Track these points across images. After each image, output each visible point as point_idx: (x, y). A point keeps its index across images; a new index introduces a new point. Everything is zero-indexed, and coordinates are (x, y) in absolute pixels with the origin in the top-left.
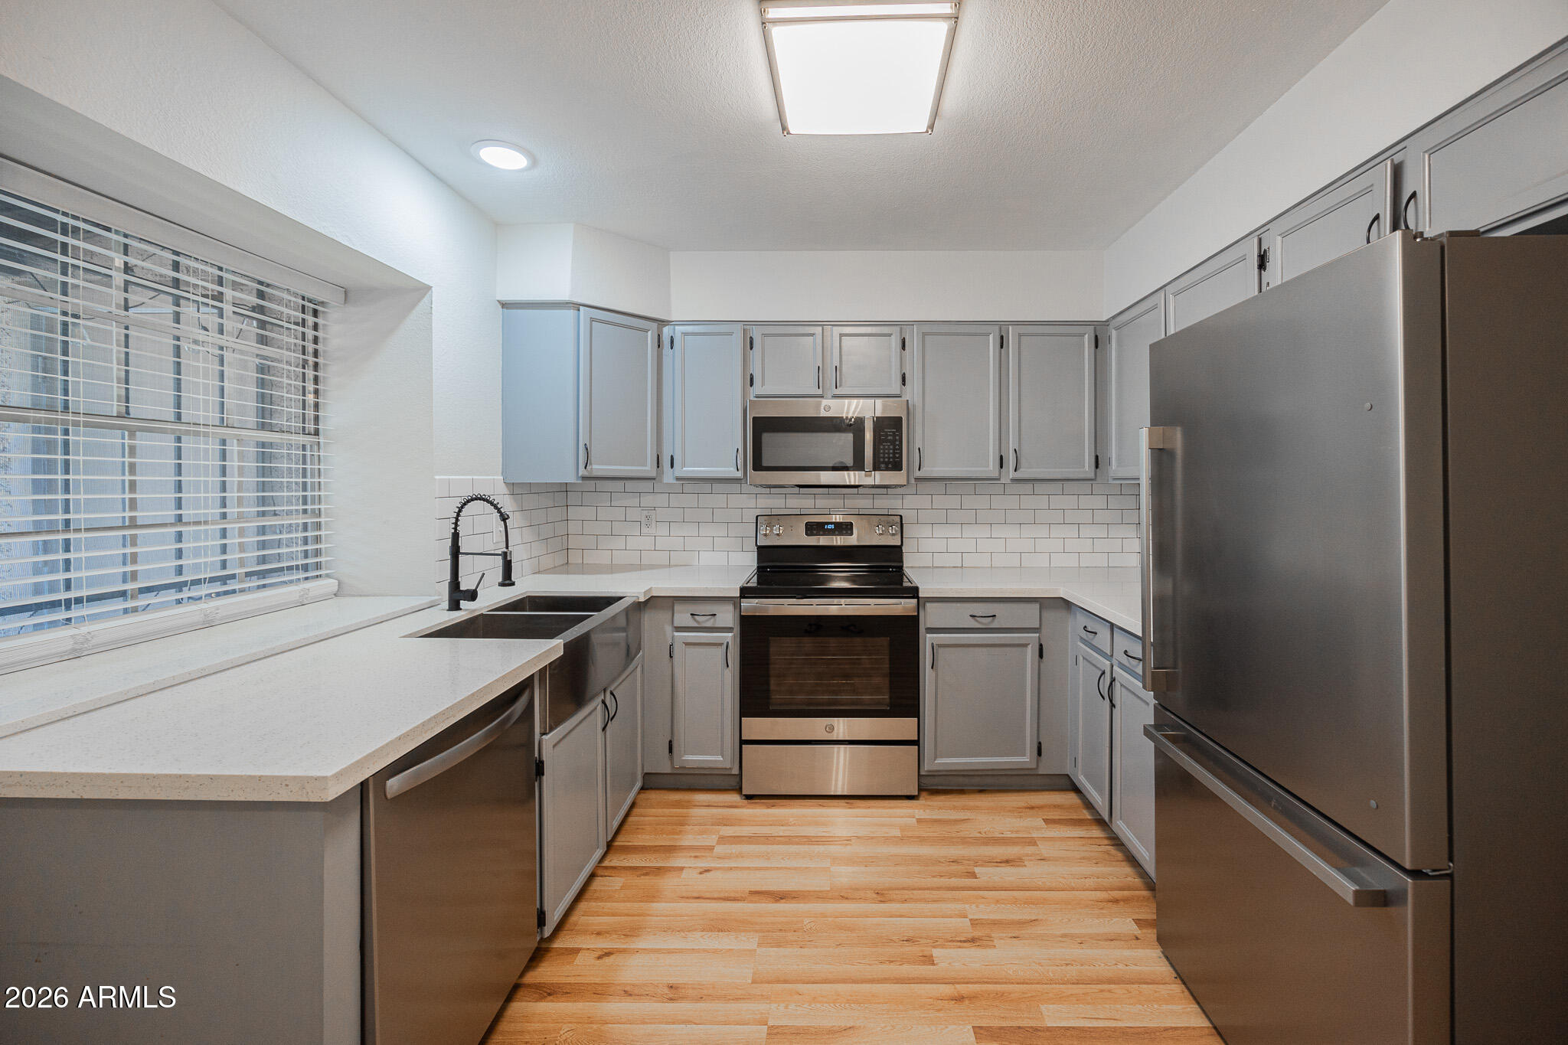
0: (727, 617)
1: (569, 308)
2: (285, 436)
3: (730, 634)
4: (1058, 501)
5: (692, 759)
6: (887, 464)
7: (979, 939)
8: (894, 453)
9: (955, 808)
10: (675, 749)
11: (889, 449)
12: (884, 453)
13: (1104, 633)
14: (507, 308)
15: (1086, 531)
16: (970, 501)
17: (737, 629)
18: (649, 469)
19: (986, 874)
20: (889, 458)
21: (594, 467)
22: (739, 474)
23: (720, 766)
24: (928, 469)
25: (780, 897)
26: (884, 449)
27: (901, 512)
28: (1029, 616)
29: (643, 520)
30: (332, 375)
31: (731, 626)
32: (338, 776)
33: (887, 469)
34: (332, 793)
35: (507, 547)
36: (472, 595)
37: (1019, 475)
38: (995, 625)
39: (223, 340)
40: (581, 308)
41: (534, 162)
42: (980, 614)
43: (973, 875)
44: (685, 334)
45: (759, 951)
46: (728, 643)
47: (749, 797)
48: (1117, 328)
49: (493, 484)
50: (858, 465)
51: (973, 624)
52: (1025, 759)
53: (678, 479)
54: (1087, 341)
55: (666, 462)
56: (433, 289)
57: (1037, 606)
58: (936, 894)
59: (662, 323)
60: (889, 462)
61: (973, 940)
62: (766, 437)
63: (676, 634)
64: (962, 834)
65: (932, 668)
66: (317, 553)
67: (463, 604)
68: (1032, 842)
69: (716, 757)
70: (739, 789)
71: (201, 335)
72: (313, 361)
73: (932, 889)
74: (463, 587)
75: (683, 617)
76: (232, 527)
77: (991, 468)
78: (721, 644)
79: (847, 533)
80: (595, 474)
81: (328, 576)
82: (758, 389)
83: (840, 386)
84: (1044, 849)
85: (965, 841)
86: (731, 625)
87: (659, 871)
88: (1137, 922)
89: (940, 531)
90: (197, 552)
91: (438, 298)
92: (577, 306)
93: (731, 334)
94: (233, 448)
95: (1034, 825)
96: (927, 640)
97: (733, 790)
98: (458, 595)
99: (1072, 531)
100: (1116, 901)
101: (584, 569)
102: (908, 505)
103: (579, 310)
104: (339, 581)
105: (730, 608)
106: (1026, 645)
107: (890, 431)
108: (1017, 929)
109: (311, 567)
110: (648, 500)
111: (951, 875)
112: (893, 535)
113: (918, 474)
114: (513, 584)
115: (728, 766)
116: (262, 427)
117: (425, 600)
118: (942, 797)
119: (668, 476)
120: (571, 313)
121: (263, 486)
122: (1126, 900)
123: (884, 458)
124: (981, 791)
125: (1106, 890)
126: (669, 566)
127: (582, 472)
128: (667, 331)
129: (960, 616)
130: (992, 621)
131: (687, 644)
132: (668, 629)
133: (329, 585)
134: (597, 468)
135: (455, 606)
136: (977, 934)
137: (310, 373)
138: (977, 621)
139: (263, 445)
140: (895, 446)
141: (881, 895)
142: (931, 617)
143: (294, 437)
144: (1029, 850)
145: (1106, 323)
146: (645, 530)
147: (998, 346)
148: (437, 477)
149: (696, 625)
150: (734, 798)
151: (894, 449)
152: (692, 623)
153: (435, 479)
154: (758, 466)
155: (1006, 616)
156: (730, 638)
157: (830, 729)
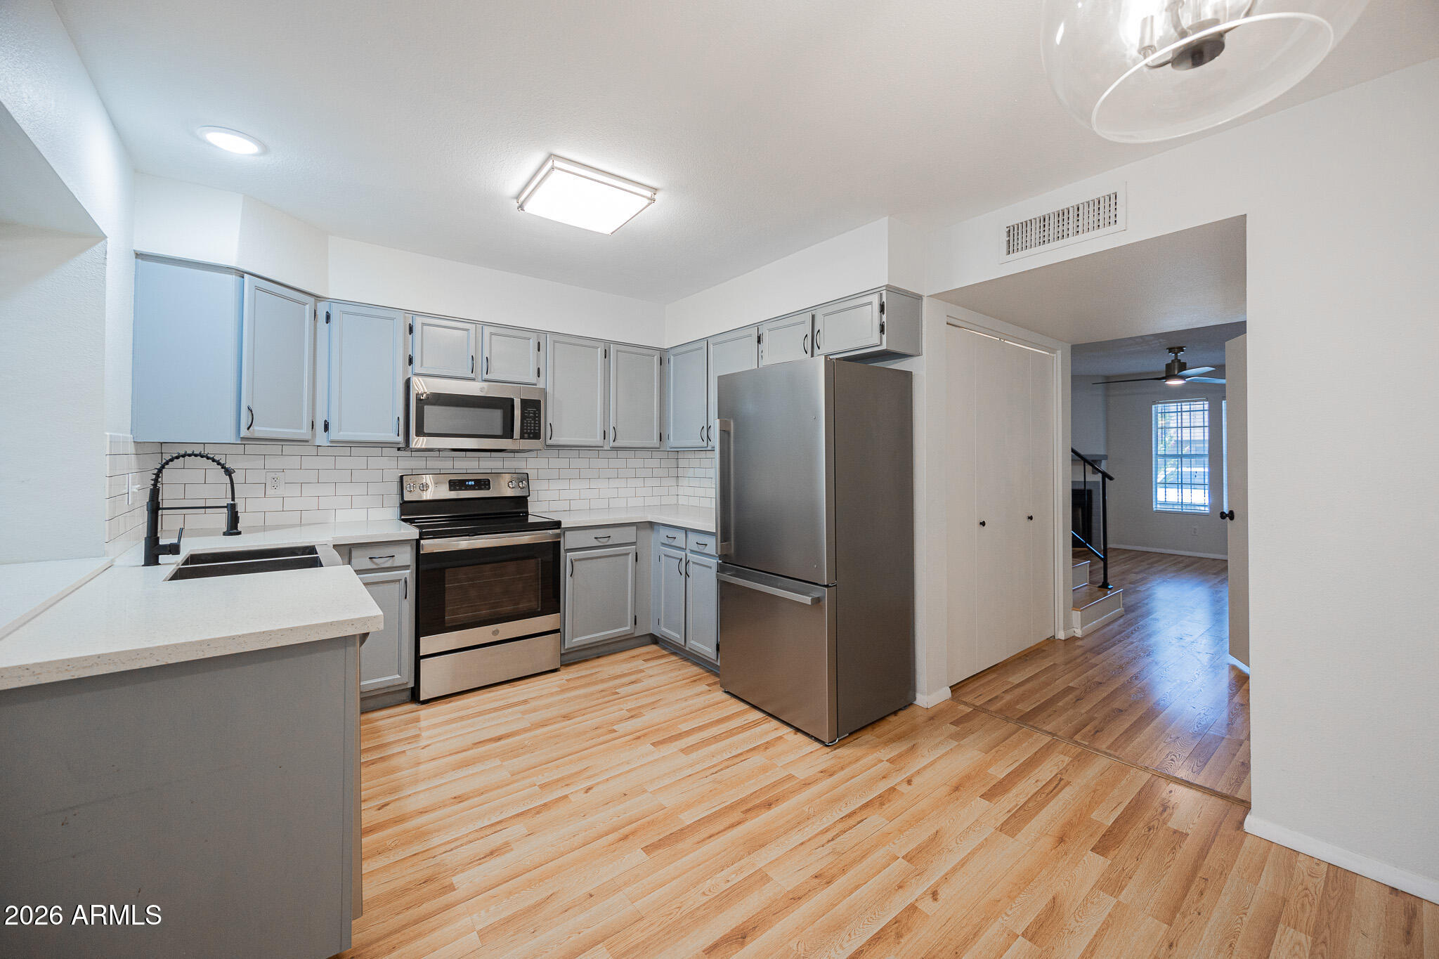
0: (406, 557)
1: (231, 273)
3: (408, 571)
4: (633, 463)
6: (529, 434)
7: (635, 715)
8: (535, 426)
9: (587, 669)
11: (531, 423)
12: (527, 426)
13: (680, 536)
14: (142, 259)
15: (649, 482)
16: (576, 463)
17: (414, 567)
18: (302, 432)
19: (622, 691)
20: (531, 430)
21: (257, 428)
22: (400, 439)
23: (397, 683)
24: (557, 439)
25: (499, 739)
26: (527, 423)
27: (526, 471)
28: (630, 534)
29: (269, 482)
31: (409, 564)
33: (529, 438)
35: (233, 499)
36: (173, 550)
37: (616, 444)
38: (610, 543)
40: (246, 275)
41: (265, 150)
42: (601, 536)
43: (617, 693)
44: (341, 311)
45: (504, 764)
46: (406, 578)
47: (425, 702)
48: (674, 355)
50: (508, 433)
51: (596, 543)
52: (627, 628)
53: (331, 442)
54: (656, 360)
55: (319, 426)
56: (108, 239)
57: (635, 528)
58: (599, 707)
59: (318, 298)
60: (531, 433)
61: (632, 717)
62: (428, 409)
64: (600, 678)
65: (571, 576)
67: (164, 558)
68: (642, 671)
69: (393, 676)
70: (412, 700)
73: (597, 705)
74: (164, 542)
75: (363, 561)
77: (598, 440)
78: (399, 581)
79: (485, 487)
80: (257, 435)
82: (417, 368)
83: (490, 372)
84: (650, 672)
85: (603, 681)
88: (707, 685)
89: (555, 485)
92: (241, 274)
93: (392, 319)
95: (639, 664)
96: (567, 558)
97: (407, 702)
98: (156, 551)
99: (639, 482)
100: (695, 681)
102: (531, 465)
103: (243, 277)
105: (409, 548)
106: (628, 554)
107: (533, 408)
108: (653, 705)
110: (274, 463)
111: (604, 697)
112: (523, 488)
113: (549, 442)
114: (239, 533)
115: (405, 681)
118: (576, 666)
119: (324, 440)
120: (232, 279)
122: (699, 679)
123: (527, 429)
124: (598, 657)
125: (688, 678)
126: (301, 525)
127: (244, 433)
128: (323, 307)
129: (587, 539)
130: (608, 540)
134: (259, 430)
135: (154, 561)
136: (633, 714)
138: (599, 542)
140: (535, 421)
141: (566, 717)
142: (569, 541)
144: (643, 674)
145: (666, 350)
146: (270, 492)
147: (604, 357)
148: (107, 433)
149: (375, 567)
150: (411, 706)
151: (535, 423)
152: (373, 564)
153: (106, 435)
154: (420, 432)
155: (617, 536)
156: (409, 574)
157: (496, 633)
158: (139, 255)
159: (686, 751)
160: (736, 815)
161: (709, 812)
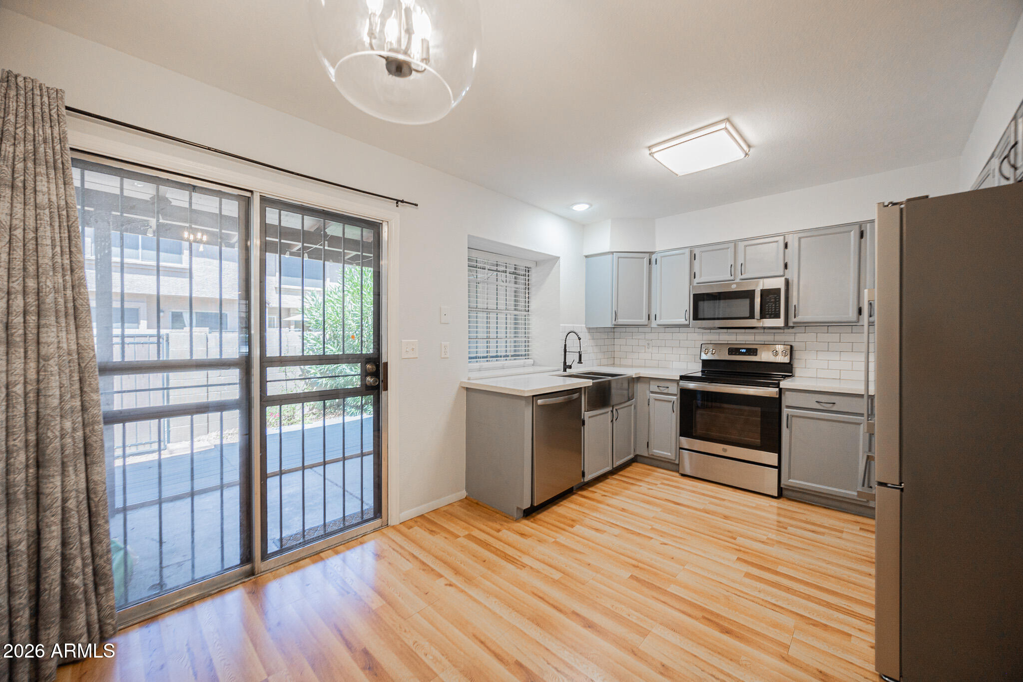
0: (674, 389)
1: (610, 254)
2: (520, 312)
3: (675, 397)
5: (658, 452)
6: (770, 315)
8: (775, 309)
10: (649, 446)
11: (772, 306)
12: (768, 309)
17: (679, 396)
18: (644, 321)
20: (771, 311)
21: (619, 320)
22: (687, 322)
23: (669, 457)
26: (769, 307)
27: (793, 344)
28: (859, 406)
29: (646, 345)
30: (533, 290)
32: (528, 391)
33: (772, 318)
34: (526, 395)
35: (580, 350)
36: (570, 367)
38: (835, 408)
39: (507, 284)
40: (614, 253)
41: (591, 205)
42: (824, 401)
44: (662, 257)
46: (674, 401)
47: (684, 475)
49: (581, 328)
50: (751, 315)
51: (818, 406)
53: (658, 325)
55: (653, 317)
56: (560, 258)
59: (652, 253)
60: (772, 314)
62: (701, 304)
63: (651, 394)
65: (787, 427)
66: (528, 351)
67: (567, 370)
69: (668, 454)
70: (678, 471)
71: (502, 284)
72: (527, 287)
74: (567, 364)
75: (654, 387)
76: (508, 340)
77: (852, 314)
78: (671, 401)
79: (753, 354)
80: (619, 323)
81: (531, 359)
82: (697, 280)
83: (745, 273)
85: (792, 518)
86: (676, 393)
87: (632, 484)
90: (501, 347)
91: (562, 261)
92: (612, 253)
93: (684, 254)
94: (509, 316)
96: (785, 411)
98: (566, 367)
101: (620, 366)
102: (798, 339)
104: (534, 361)
105: (675, 385)
107: (773, 296)
109: (527, 356)
110: (648, 336)
111: (774, 525)
115: (674, 458)
116: (515, 310)
117: (556, 368)
119: (654, 324)
120: (610, 256)
121: (515, 346)
123: (768, 311)
126: (658, 367)
127: (614, 322)
128: (654, 257)
129: (809, 401)
130: (832, 407)
131: (656, 400)
132: (648, 392)
133: (530, 361)
134: (621, 321)
135: (565, 370)
137: (527, 291)
138: (821, 405)
139: (515, 315)
140: (776, 304)
142: (788, 399)
143: (522, 313)
146: (647, 350)
147: (859, 237)
148: (561, 325)
149: (659, 391)
150: (677, 474)
151: (775, 306)
152: (658, 390)
154: (696, 318)
155: (842, 404)
156: (675, 399)
157: (725, 450)
158: (586, 257)
159: (748, 575)
160: (700, 614)
161: (689, 599)
